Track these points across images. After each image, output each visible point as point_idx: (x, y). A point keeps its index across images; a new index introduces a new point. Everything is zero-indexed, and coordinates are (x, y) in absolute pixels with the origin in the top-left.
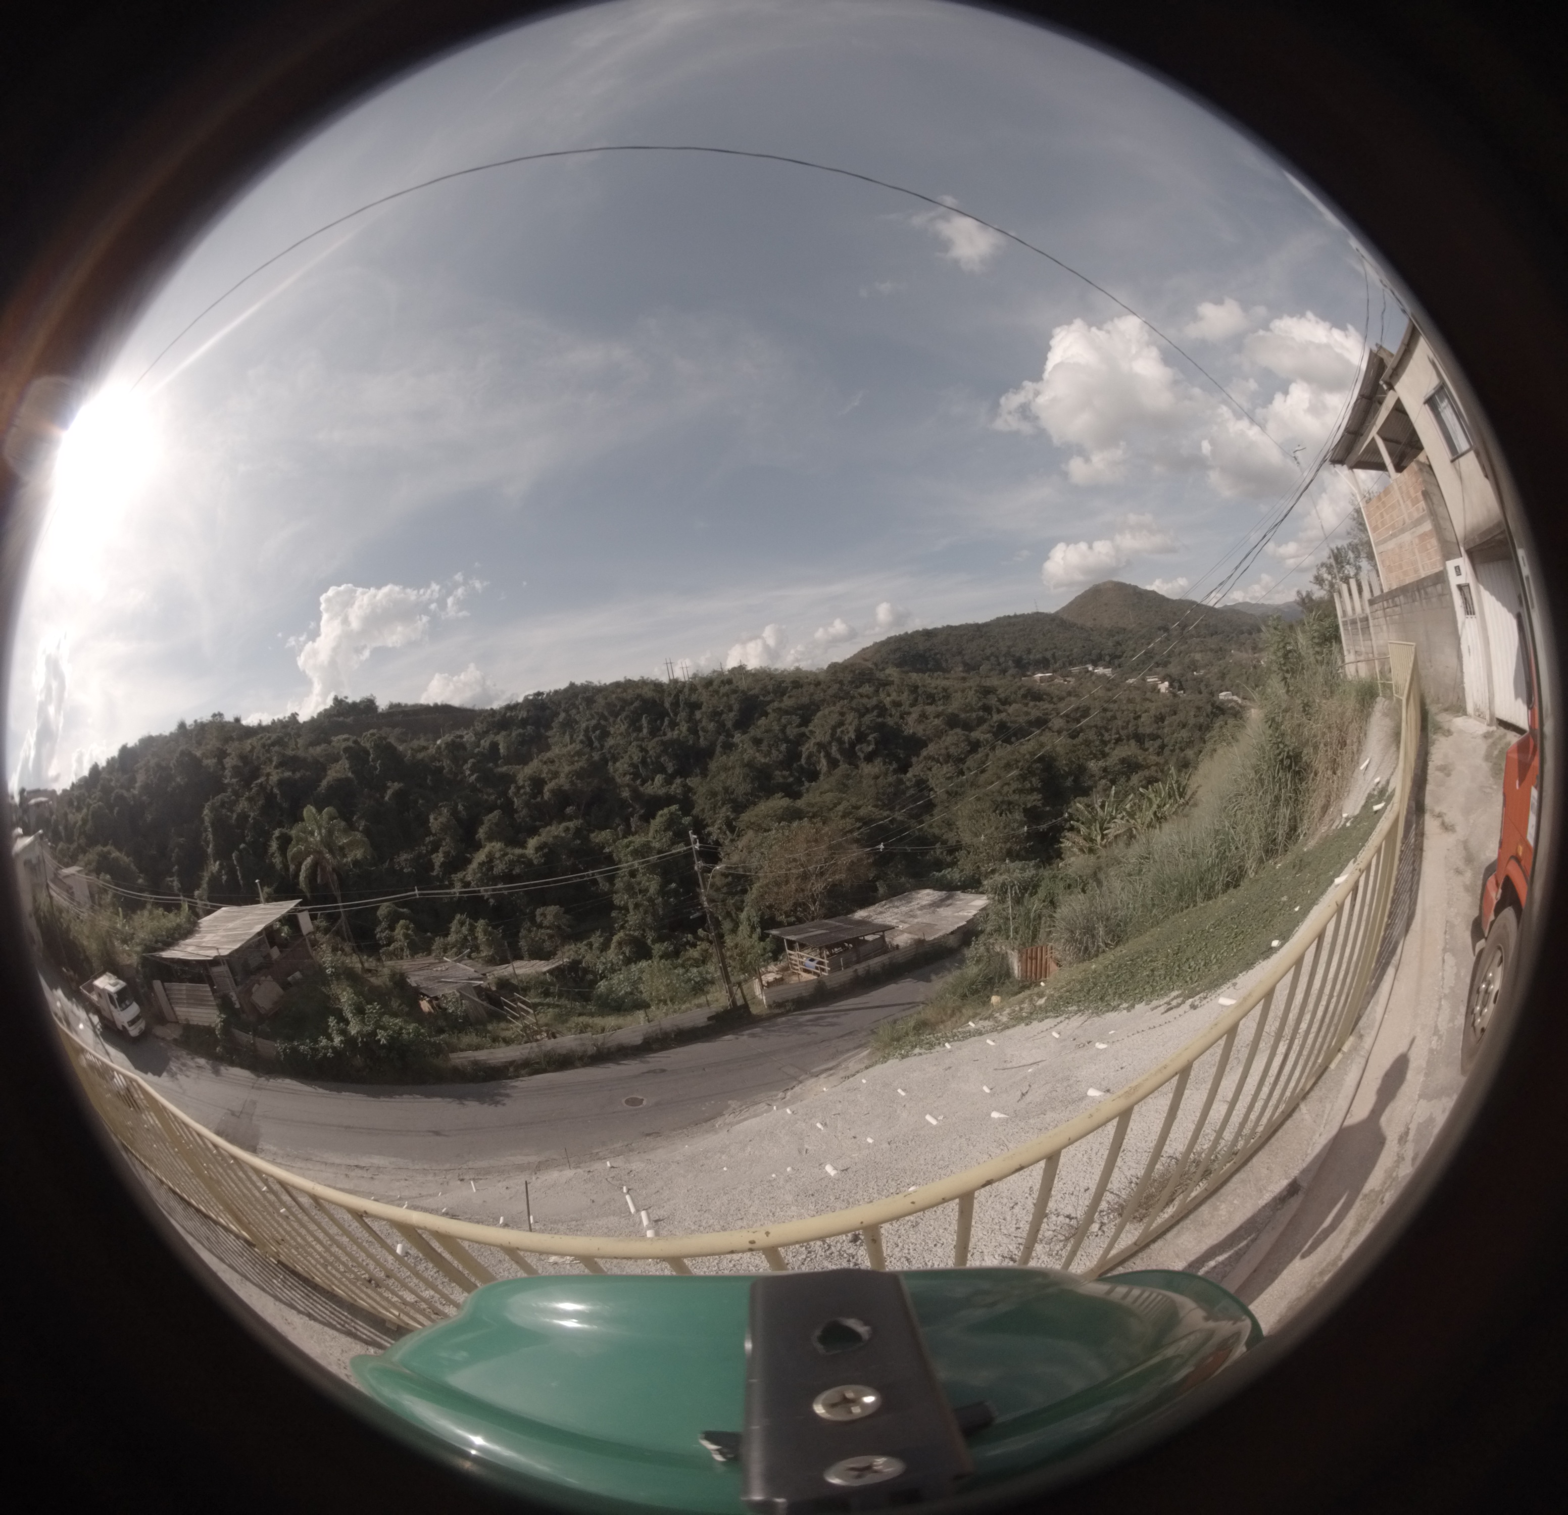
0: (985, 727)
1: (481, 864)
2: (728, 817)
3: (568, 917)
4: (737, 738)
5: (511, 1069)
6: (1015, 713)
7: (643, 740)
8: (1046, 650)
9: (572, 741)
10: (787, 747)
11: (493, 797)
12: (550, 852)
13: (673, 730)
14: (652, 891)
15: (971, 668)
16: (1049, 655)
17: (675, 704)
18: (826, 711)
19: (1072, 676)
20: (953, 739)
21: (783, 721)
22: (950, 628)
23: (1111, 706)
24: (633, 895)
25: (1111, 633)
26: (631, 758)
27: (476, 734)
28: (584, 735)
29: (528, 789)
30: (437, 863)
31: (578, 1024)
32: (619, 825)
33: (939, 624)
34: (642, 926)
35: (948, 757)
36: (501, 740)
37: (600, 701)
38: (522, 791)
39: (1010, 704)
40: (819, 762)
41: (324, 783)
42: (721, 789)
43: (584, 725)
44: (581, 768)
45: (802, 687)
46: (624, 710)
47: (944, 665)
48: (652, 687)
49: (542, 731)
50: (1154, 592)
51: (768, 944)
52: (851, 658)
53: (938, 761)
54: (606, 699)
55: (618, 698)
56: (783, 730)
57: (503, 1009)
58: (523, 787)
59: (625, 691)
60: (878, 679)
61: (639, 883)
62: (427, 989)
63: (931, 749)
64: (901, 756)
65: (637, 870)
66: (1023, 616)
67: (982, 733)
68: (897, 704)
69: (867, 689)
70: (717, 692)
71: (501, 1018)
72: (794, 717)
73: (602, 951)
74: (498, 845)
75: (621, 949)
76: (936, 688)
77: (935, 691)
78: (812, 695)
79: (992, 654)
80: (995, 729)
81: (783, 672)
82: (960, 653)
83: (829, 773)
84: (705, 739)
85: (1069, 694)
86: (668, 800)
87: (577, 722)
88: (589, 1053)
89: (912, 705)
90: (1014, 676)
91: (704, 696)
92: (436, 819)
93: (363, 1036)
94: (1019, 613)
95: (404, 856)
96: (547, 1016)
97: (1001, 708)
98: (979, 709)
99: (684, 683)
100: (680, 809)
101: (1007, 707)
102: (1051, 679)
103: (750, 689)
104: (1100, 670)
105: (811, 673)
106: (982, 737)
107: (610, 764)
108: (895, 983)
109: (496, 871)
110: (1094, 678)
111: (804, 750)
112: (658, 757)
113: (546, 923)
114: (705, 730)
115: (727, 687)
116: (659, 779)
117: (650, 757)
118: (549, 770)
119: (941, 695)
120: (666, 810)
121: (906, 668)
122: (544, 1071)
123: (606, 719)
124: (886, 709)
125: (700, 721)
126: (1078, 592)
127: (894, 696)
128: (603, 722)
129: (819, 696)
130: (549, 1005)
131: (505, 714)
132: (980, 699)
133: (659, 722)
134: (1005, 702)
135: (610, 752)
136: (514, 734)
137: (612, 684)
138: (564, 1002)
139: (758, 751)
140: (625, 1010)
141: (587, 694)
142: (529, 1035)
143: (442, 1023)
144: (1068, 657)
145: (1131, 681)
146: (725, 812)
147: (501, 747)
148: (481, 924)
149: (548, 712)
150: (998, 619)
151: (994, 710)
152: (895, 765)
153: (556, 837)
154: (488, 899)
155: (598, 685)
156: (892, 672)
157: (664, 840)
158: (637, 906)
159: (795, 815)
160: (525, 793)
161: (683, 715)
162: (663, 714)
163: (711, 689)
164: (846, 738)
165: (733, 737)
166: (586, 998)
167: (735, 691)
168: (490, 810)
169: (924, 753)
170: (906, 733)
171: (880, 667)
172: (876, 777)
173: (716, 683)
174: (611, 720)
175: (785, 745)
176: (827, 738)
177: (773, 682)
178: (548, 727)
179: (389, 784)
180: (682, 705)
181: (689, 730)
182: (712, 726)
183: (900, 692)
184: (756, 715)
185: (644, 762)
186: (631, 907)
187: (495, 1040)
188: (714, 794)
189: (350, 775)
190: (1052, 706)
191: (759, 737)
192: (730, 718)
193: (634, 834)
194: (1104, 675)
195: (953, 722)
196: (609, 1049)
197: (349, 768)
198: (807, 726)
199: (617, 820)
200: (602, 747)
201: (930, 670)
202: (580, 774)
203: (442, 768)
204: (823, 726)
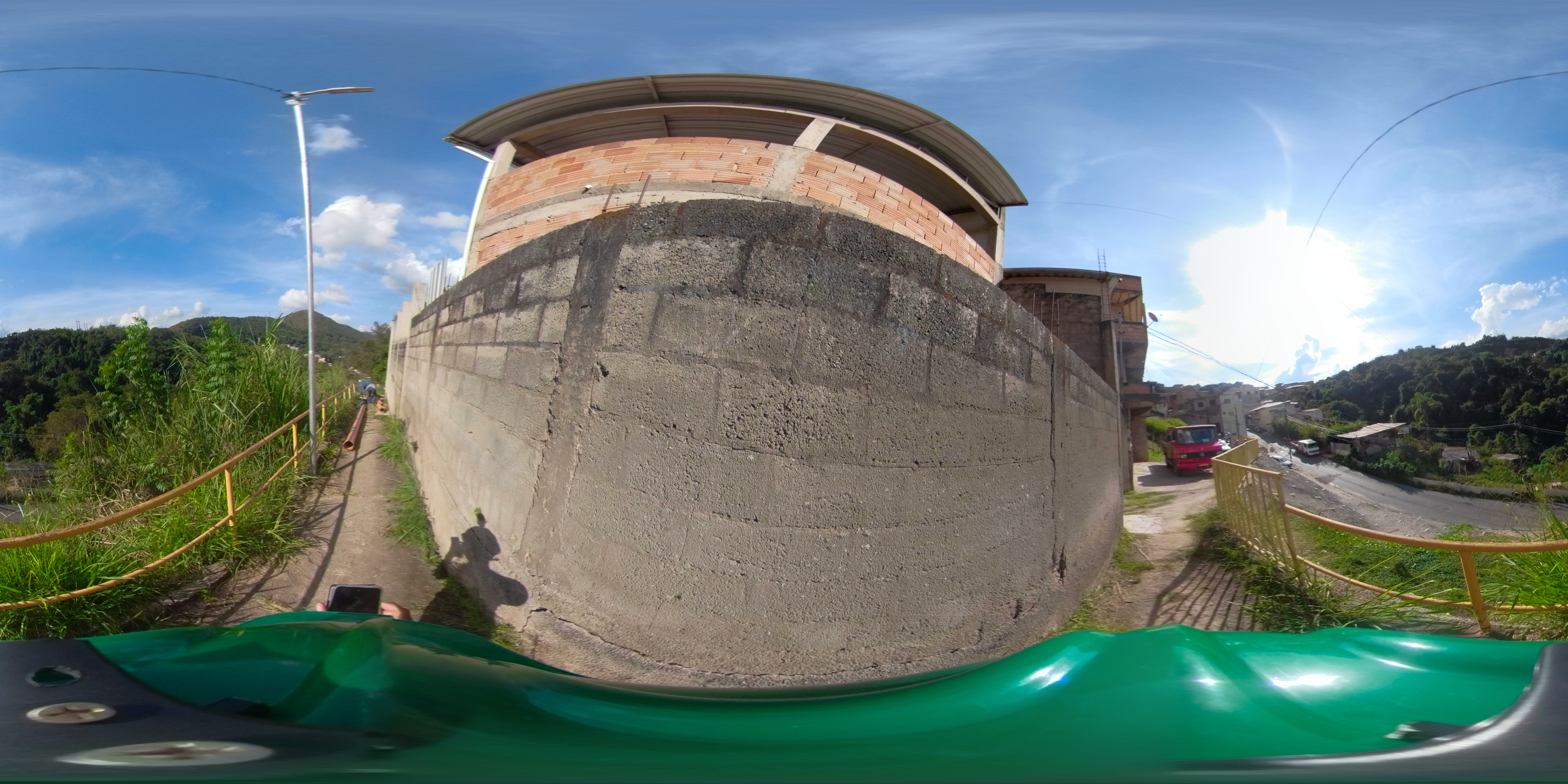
12: (1550, 409)
92: (1507, 390)
95: (1490, 406)
153: (1552, 403)
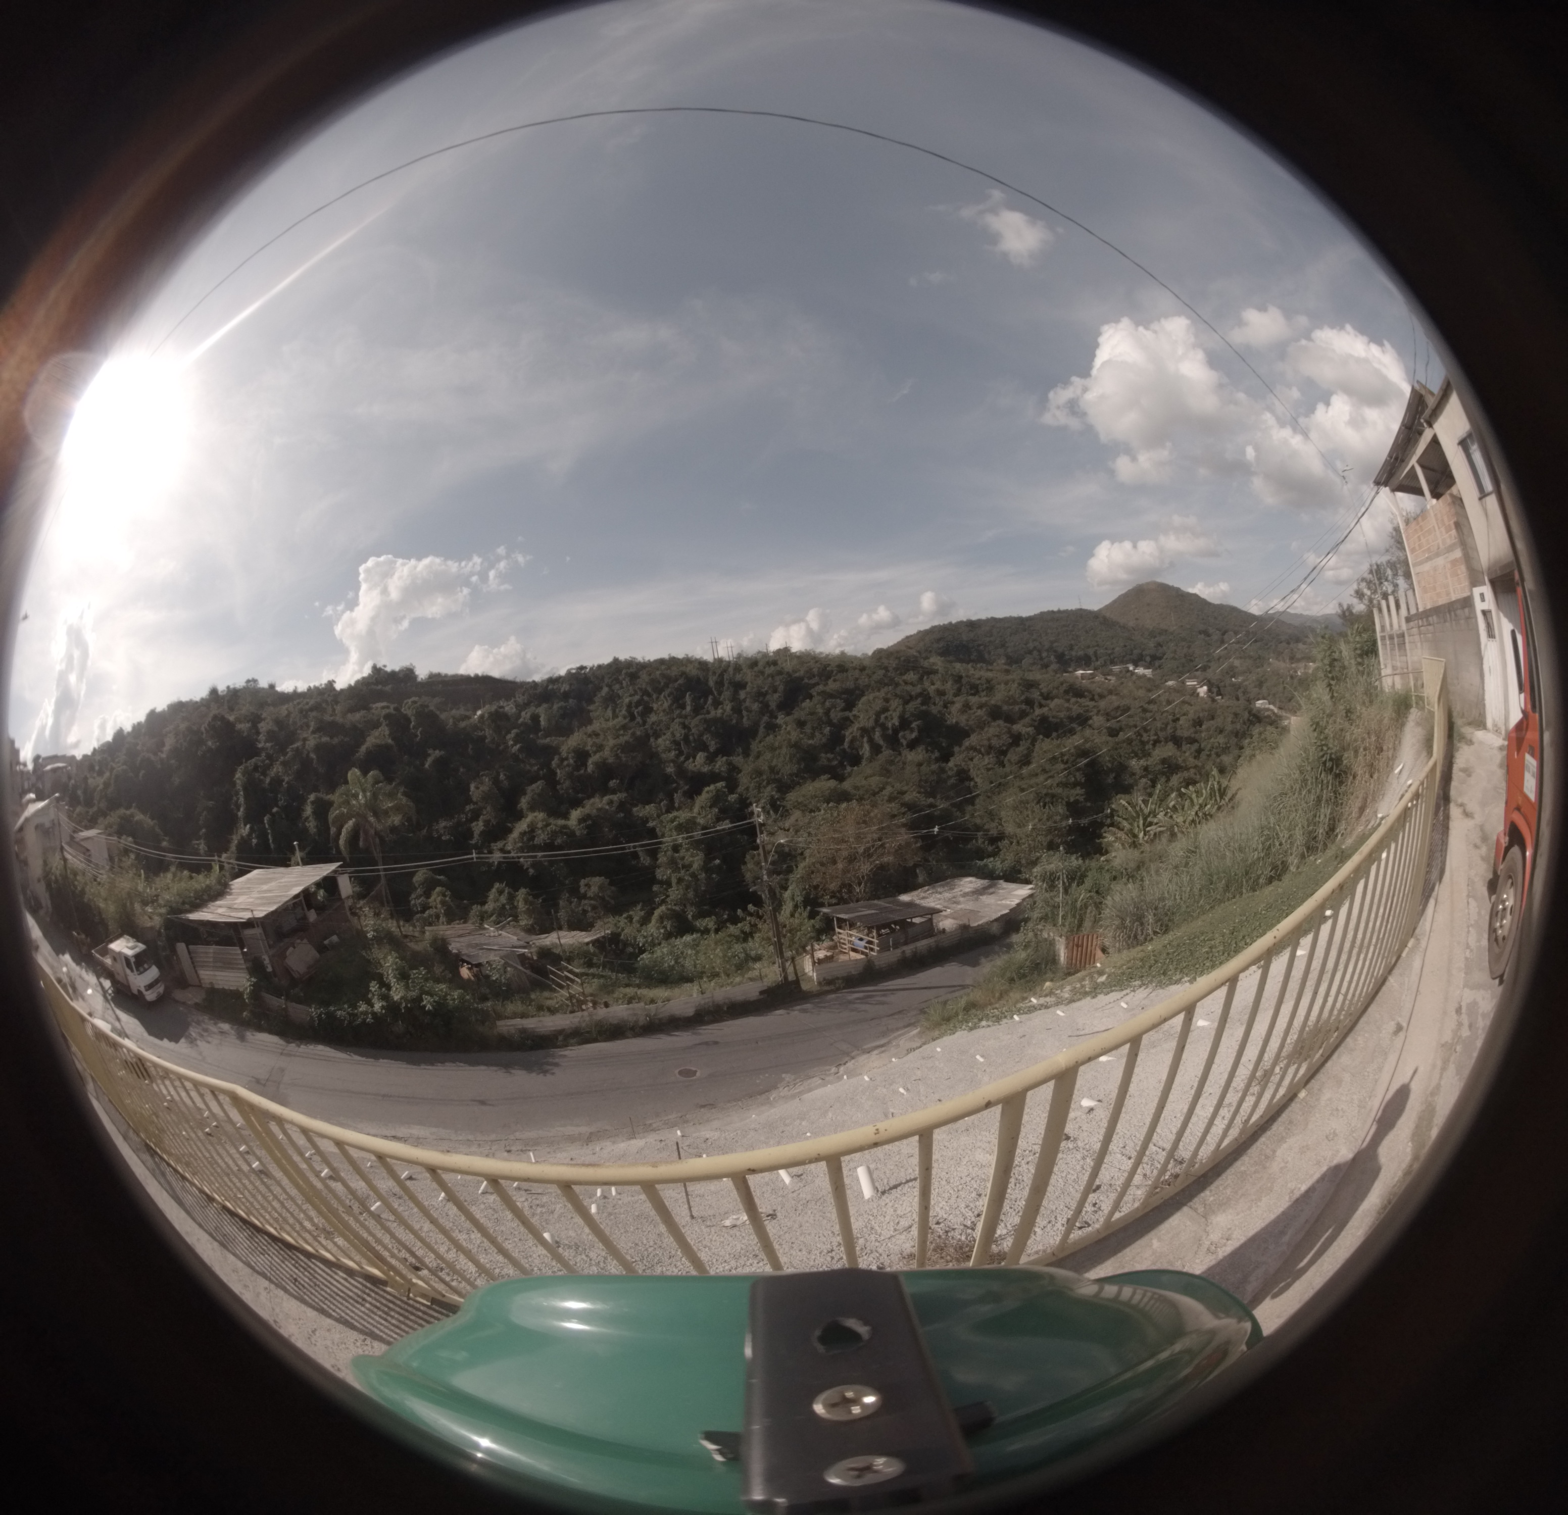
0: (1027, 720)
1: (523, 834)
2: (772, 797)
3: (613, 888)
4: (781, 719)
5: (560, 1038)
6: (1056, 708)
7: (686, 717)
8: (1088, 647)
9: (615, 716)
10: (830, 731)
11: (536, 768)
12: (593, 824)
13: (716, 709)
14: (695, 866)
15: (1014, 660)
16: (1091, 652)
17: (720, 683)
18: (871, 697)
19: (1113, 675)
20: (995, 731)
21: (828, 704)
22: (994, 619)
23: (1151, 707)
24: (676, 870)
25: (1152, 635)
26: (673, 735)
27: (517, 706)
28: (626, 711)
29: (571, 761)
30: (476, 833)
31: (625, 995)
32: (661, 800)
33: (983, 615)
34: (683, 902)
35: (990, 747)
36: (542, 712)
37: (644, 676)
38: (565, 763)
39: (1052, 699)
40: (862, 746)
41: (363, 749)
42: (766, 768)
43: (627, 700)
44: (627, 742)
45: (847, 671)
46: (668, 687)
47: (987, 656)
48: (697, 665)
49: (585, 704)
50: (1195, 595)
51: (817, 922)
52: (895, 645)
53: (979, 752)
54: (650, 675)
55: (663, 675)
56: (827, 713)
57: (549, 978)
58: (567, 759)
59: (669, 668)
60: (922, 667)
61: (683, 858)
62: (469, 956)
63: (973, 740)
64: (944, 744)
65: (681, 845)
66: (1066, 611)
67: (1024, 726)
68: (941, 693)
69: (911, 676)
70: (762, 673)
71: (544, 987)
72: (838, 701)
73: (642, 925)
74: (539, 816)
75: (662, 923)
76: (980, 679)
77: (978, 682)
78: (857, 679)
79: (1035, 648)
80: (1036, 724)
81: (827, 655)
82: (1003, 646)
83: (871, 760)
84: (748, 719)
85: (1110, 692)
86: (714, 777)
87: (619, 697)
88: (641, 1023)
89: (956, 695)
90: (1056, 672)
91: (748, 676)
92: (477, 788)
93: (407, 1001)
94: (1063, 608)
95: (443, 824)
96: (592, 986)
97: (1043, 702)
98: (1022, 702)
99: (729, 662)
100: (726, 787)
101: (1048, 702)
102: (1092, 676)
103: (795, 671)
104: (1140, 671)
105: (856, 658)
106: (1024, 730)
107: (652, 740)
108: (942, 966)
109: (537, 841)
110: (1134, 677)
111: (847, 734)
112: (701, 735)
113: (590, 894)
114: (748, 710)
115: (772, 668)
116: (701, 757)
117: (693, 734)
118: (594, 743)
119: (984, 686)
120: (712, 787)
121: (951, 658)
122: (595, 1040)
123: (649, 695)
124: (930, 698)
125: (744, 700)
126: (1121, 591)
127: (938, 685)
128: (645, 698)
129: (864, 681)
130: (594, 976)
131: (547, 686)
132: (1023, 692)
133: (702, 700)
134: (1048, 697)
135: (652, 728)
136: (555, 707)
137: (656, 661)
138: (608, 973)
139: (802, 733)
140: (672, 983)
141: (631, 670)
142: (576, 1004)
143: (485, 990)
144: (1109, 655)
145: (1170, 683)
146: (770, 791)
147: (542, 719)
148: (522, 893)
149: (590, 686)
150: (1042, 613)
151: (1036, 704)
152: (937, 754)
153: (599, 810)
154: (527, 869)
155: (642, 661)
156: (936, 661)
157: (709, 816)
158: (680, 880)
159: (843, 797)
160: (568, 765)
161: (727, 694)
162: (706, 693)
163: (756, 669)
164: (890, 725)
165: (776, 718)
166: (630, 970)
167: (780, 673)
168: (533, 780)
169: (967, 743)
170: (948, 723)
171: (924, 655)
172: (920, 765)
173: (761, 664)
174: (655, 696)
175: (828, 728)
176: (871, 723)
177: (818, 665)
178: (590, 701)
179: (430, 751)
180: (726, 685)
181: (733, 709)
182: (755, 706)
183: (944, 681)
184: (801, 697)
185: (686, 738)
186: (674, 881)
187: (540, 1008)
188: (759, 773)
189: (390, 741)
190: (1092, 704)
191: (802, 719)
192: (774, 700)
193: (678, 809)
194: (1144, 676)
195: (995, 713)
196: (660, 1020)
197: (389, 735)
198: (851, 711)
199: (661, 796)
200: (645, 723)
201: (973, 661)
202: (626, 748)
203: (484, 738)
204: (867, 711)
